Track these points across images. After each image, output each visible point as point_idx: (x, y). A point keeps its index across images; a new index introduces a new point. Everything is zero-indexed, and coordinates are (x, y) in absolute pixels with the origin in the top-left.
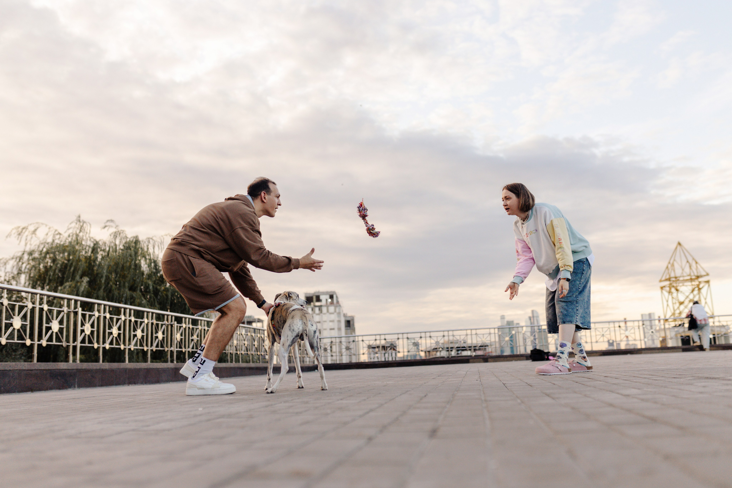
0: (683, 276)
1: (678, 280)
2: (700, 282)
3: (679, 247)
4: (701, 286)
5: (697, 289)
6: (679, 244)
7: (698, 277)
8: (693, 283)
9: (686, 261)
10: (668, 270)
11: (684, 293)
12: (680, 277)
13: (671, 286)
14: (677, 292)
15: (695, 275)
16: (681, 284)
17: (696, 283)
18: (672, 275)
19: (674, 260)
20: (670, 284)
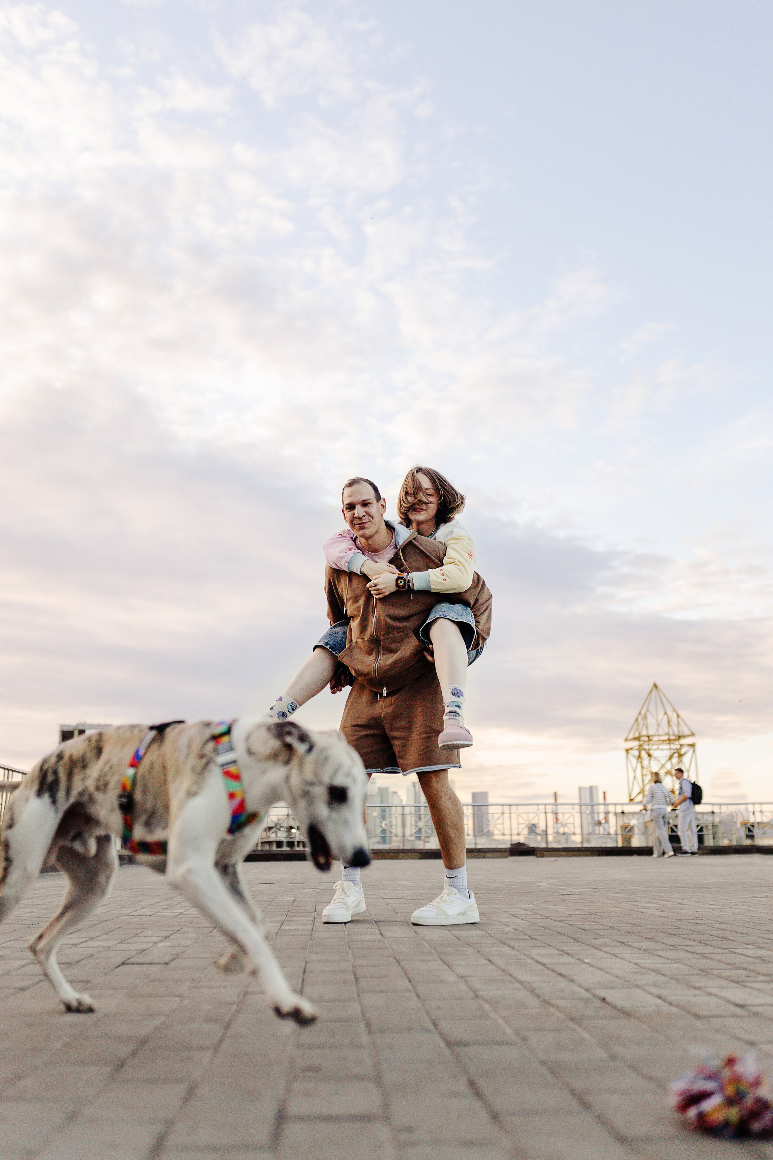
0: (659, 735)
1: (651, 740)
2: (681, 745)
3: (654, 690)
4: (683, 751)
5: (676, 755)
6: (655, 686)
7: (680, 737)
8: (672, 746)
9: (663, 712)
10: (638, 725)
11: (659, 760)
12: (653, 736)
13: (640, 748)
14: (649, 758)
15: (674, 735)
16: (655, 747)
17: (676, 746)
18: (644, 733)
19: (648, 710)
20: (640, 746)
